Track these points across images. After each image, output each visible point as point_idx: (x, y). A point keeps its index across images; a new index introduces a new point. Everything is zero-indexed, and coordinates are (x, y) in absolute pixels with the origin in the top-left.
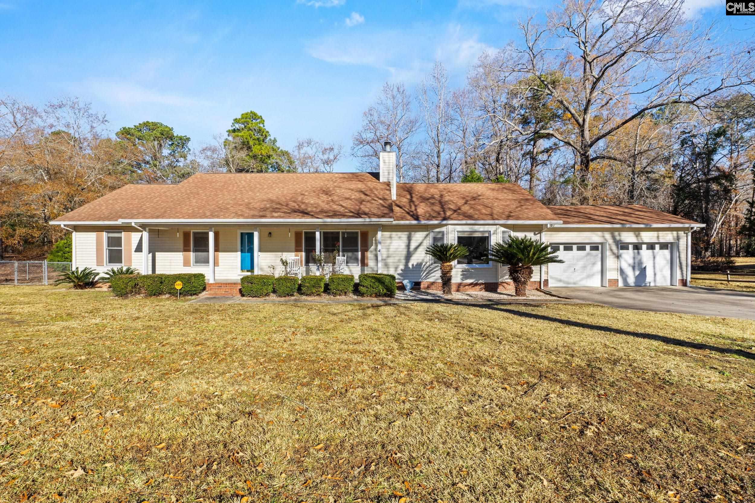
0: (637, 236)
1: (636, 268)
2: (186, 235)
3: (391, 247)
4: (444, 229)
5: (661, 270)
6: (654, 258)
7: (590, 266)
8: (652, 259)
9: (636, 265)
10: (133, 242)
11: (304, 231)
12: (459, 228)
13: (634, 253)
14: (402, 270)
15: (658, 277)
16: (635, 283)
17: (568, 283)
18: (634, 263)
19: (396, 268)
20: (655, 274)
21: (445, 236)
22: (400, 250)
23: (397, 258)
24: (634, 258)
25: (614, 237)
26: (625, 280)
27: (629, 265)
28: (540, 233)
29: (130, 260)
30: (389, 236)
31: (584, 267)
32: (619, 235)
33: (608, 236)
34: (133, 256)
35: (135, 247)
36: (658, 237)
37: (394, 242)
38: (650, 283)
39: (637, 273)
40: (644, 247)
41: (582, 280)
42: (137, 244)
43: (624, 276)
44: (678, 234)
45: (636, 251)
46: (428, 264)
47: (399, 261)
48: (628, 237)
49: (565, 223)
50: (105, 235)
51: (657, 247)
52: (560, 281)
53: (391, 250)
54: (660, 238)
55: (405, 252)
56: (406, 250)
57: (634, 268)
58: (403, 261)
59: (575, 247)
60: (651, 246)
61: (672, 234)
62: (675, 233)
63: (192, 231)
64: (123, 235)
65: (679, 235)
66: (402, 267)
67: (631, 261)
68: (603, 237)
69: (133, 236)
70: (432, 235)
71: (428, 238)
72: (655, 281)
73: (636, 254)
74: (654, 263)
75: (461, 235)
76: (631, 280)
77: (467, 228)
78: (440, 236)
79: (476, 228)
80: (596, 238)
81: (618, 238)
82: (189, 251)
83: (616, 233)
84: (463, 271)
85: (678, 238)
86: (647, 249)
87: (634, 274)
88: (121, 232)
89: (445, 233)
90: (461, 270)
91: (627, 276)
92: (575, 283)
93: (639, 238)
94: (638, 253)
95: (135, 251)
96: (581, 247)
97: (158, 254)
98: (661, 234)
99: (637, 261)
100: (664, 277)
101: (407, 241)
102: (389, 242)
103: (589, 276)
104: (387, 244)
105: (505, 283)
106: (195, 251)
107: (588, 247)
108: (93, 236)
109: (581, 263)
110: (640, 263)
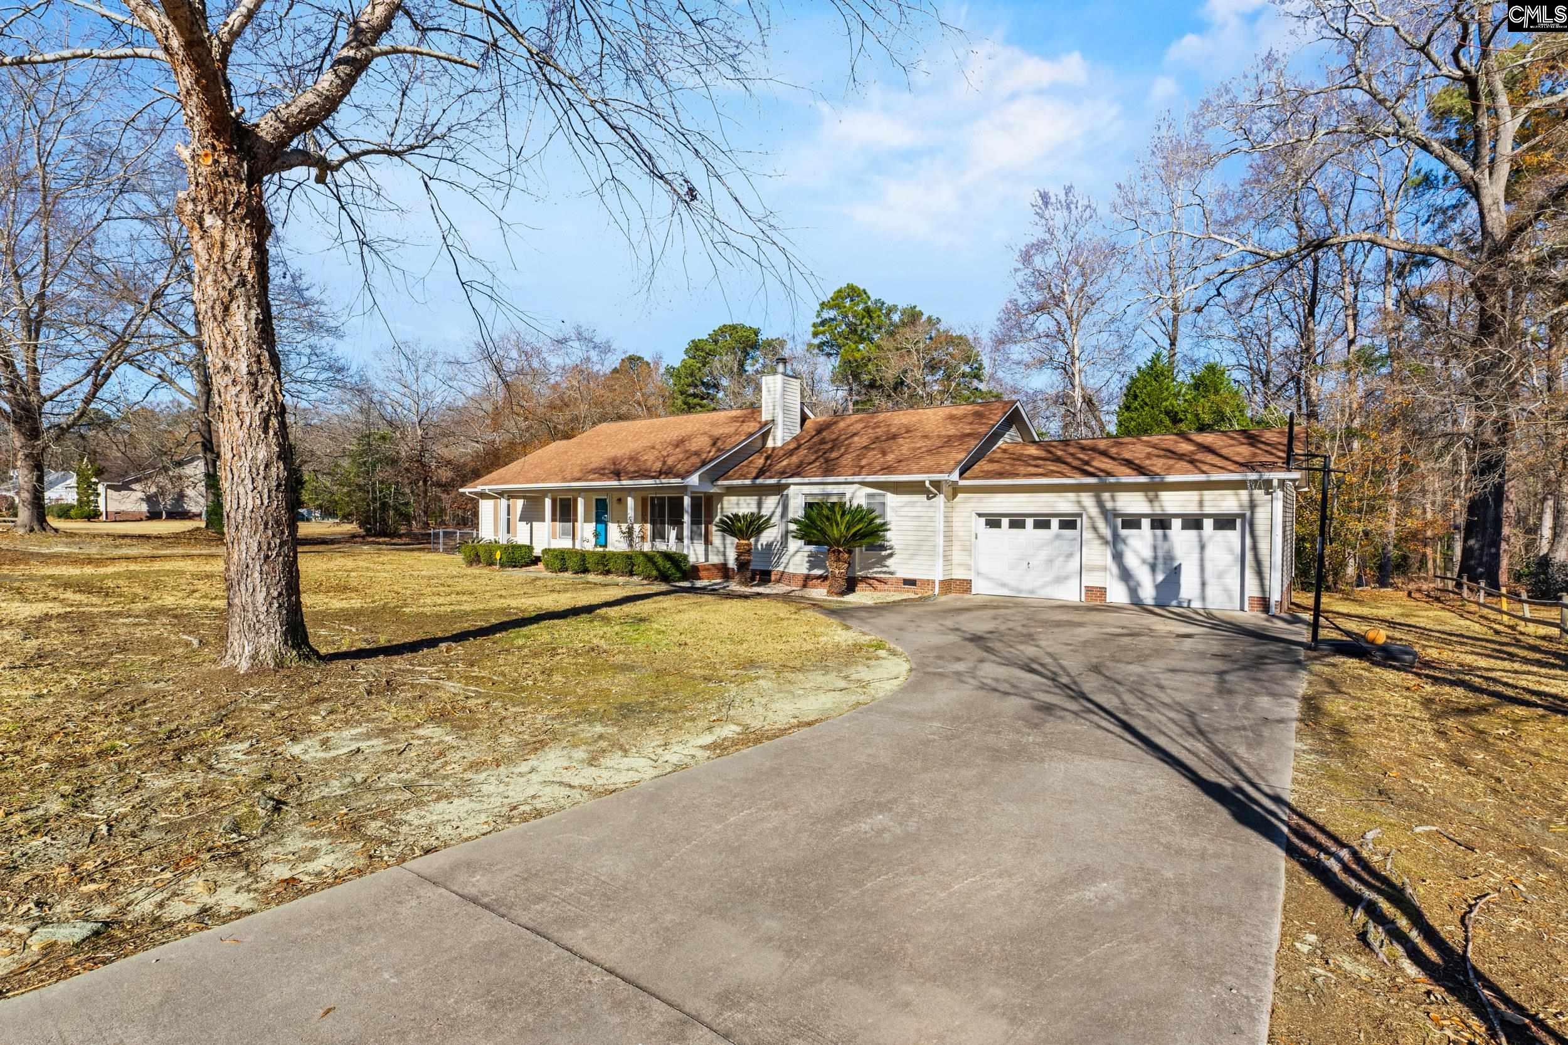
0: (1151, 501)
1: (1160, 567)
2: (555, 503)
4: (789, 491)
5: (1220, 575)
6: (1202, 547)
7: (1061, 559)
8: (1197, 550)
9: (1160, 561)
10: (518, 510)
11: (649, 496)
12: (807, 489)
13: (1155, 536)
15: (1210, 591)
16: (1155, 599)
17: (1020, 591)
18: (1155, 558)
20: (1203, 584)
24: (1155, 548)
25: (1100, 504)
26: (1133, 591)
27: (1144, 561)
28: (937, 496)
29: (515, 530)
31: (1050, 561)
32: (1113, 499)
33: (1088, 500)
34: (518, 525)
35: (519, 516)
36: (1201, 503)
38: (1189, 601)
39: (1160, 577)
40: (1176, 523)
41: (1044, 586)
42: (519, 513)
43: (1132, 584)
44: (1251, 495)
45: (1159, 532)
46: (779, 544)
48: (1132, 503)
51: (1208, 523)
52: (1004, 585)
54: (1206, 504)
57: (1153, 568)
59: (1030, 522)
60: (1193, 523)
61: (1237, 495)
62: (1244, 494)
63: (558, 497)
64: (511, 502)
65: (1255, 497)
67: (1148, 554)
68: (1079, 502)
69: (518, 504)
70: (782, 500)
71: (779, 505)
72: (1203, 598)
73: (1160, 542)
74: (1202, 560)
75: (810, 500)
76: (1148, 594)
77: (816, 490)
79: (830, 489)
80: (1064, 504)
81: (1109, 505)
82: (556, 521)
83: (1106, 496)
85: (1253, 506)
86: (1183, 528)
87: (1154, 580)
88: (510, 499)
89: (789, 499)
90: (806, 554)
91: (1138, 584)
92: (1032, 592)
93: (1156, 504)
94: (1165, 537)
95: (519, 521)
96: (1042, 523)
98: (1208, 495)
99: (1160, 554)
100: (1227, 591)
103: (1060, 580)
105: (874, 578)
106: (562, 521)
107: (1055, 523)
108: (496, 502)
109: (1043, 554)
110: (1169, 557)
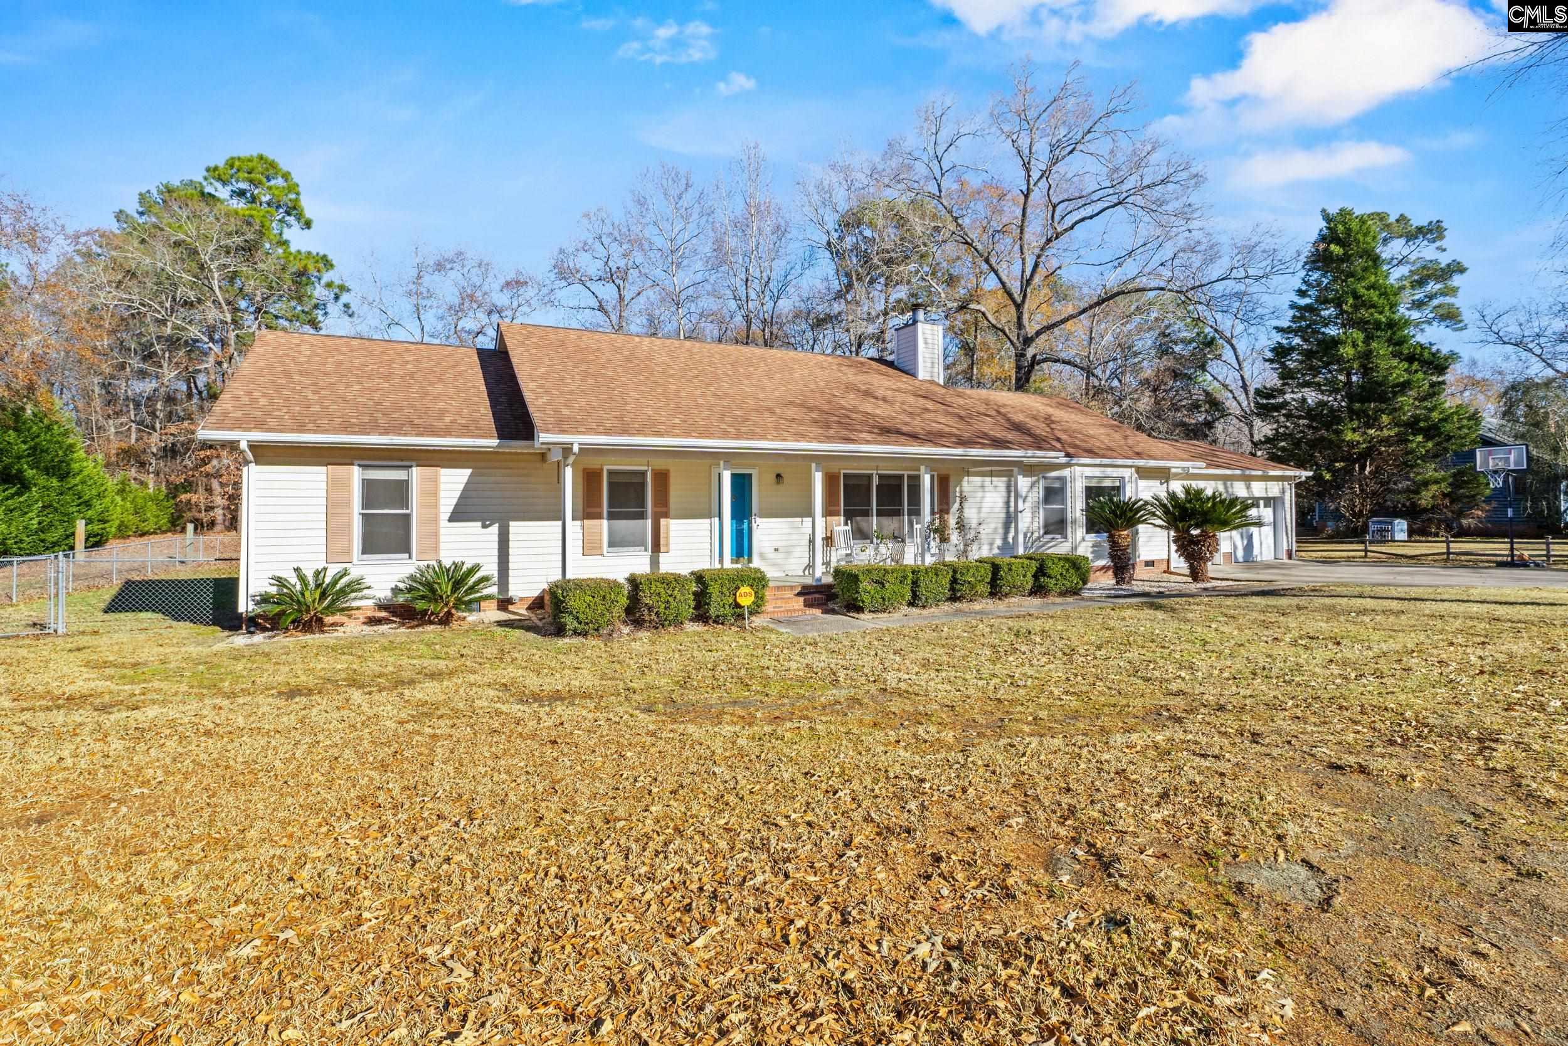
0: (1247, 488)
1: (1245, 534)
2: (590, 479)
3: (984, 505)
4: (1066, 472)
5: (1266, 538)
10: (442, 494)
11: (842, 472)
12: (1089, 472)
14: (999, 548)
15: (1264, 549)
16: (1243, 557)
19: (991, 544)
20: (1261, 544)
21: (1069, 485)
22: (997, 510)
23: (993, 526)
26: (1235, 553)
28: (1167, 482)
29: (434, 543)
30: (979, 484)
34: (442, 531)
35: (451, 509)
37: (988, 495)
38: (1257, 556)
39: (1245, 542)
42: (454, 501)
44: (1282, 485)
46: (1036, 535)
47: (996, 529)
48: (1240, 490)
49: (1209, 466)
50: (356, 474)
53: (984, 510)
55: (1003, 515)
56: (1004, 511)
57: (1242, 535)
58: (1001, 531)
62: (1279, 484)
63: (605, 468)
64: (417, 475)
65: (1283, 487)
66: (999, 542)
69: (443, 479)
70: (1042, 484)
71: (1035, 489)
72: (1261, 553)
76: (1240, 554)
77: (1097, 472)
78: (1057, 485)
79: (1110, 471)
82: (599, 516)
84: (1093, 546)
85: (1283, 492)
87: (1243, 544)
88: (411, 467)
89: (1069, 479)
90: (1090, 544)
91: (1236, 547)
95: (451, 520)
97: (515, 527)
100: (1269, 547)
101: (1004, 494)
102: (980, 494)
104: (978, 500)
106: (612, 516)
108: (316, 476)
